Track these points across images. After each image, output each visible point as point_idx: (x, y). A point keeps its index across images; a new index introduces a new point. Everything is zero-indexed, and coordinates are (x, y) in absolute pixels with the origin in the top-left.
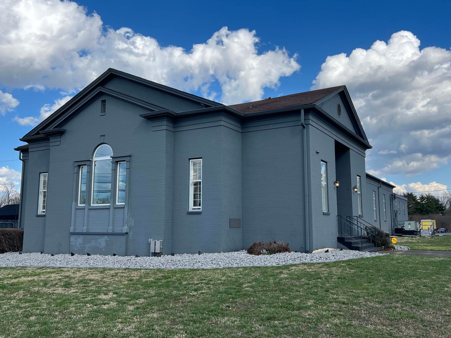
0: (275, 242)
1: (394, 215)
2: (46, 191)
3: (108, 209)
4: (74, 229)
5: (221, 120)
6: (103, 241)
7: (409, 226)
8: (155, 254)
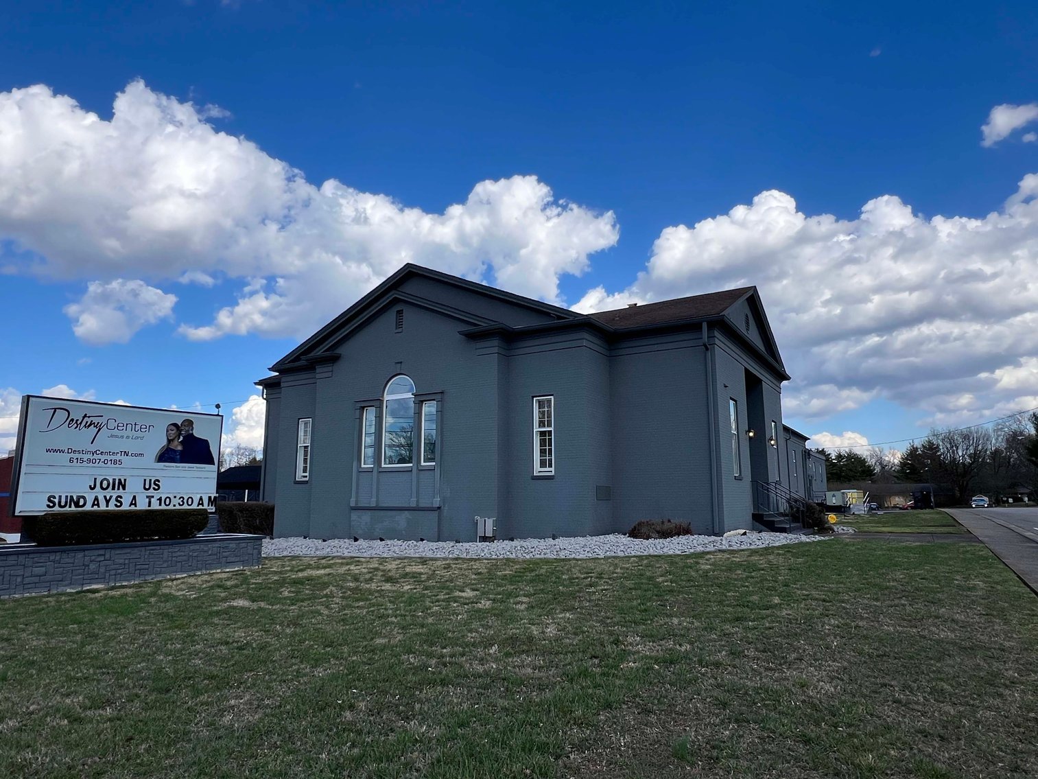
0: (669, 521)
1: (808, 481)
2: (309, 445)
3: (410, 471)
4: (357, 501)
5: (583, 339)
6: (402, 519)
7: (834, 498)
8: (484, 539)
